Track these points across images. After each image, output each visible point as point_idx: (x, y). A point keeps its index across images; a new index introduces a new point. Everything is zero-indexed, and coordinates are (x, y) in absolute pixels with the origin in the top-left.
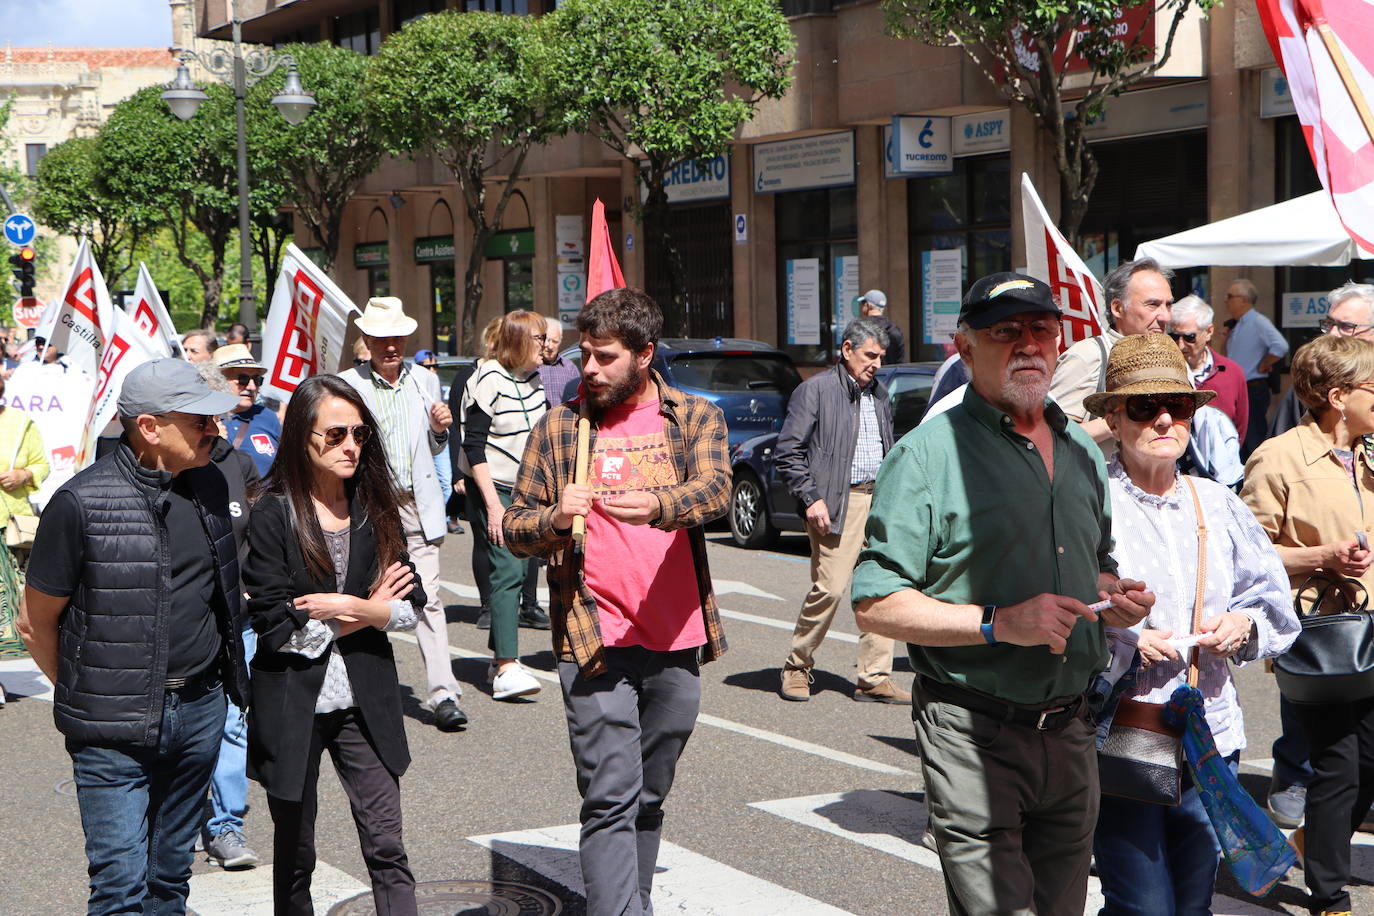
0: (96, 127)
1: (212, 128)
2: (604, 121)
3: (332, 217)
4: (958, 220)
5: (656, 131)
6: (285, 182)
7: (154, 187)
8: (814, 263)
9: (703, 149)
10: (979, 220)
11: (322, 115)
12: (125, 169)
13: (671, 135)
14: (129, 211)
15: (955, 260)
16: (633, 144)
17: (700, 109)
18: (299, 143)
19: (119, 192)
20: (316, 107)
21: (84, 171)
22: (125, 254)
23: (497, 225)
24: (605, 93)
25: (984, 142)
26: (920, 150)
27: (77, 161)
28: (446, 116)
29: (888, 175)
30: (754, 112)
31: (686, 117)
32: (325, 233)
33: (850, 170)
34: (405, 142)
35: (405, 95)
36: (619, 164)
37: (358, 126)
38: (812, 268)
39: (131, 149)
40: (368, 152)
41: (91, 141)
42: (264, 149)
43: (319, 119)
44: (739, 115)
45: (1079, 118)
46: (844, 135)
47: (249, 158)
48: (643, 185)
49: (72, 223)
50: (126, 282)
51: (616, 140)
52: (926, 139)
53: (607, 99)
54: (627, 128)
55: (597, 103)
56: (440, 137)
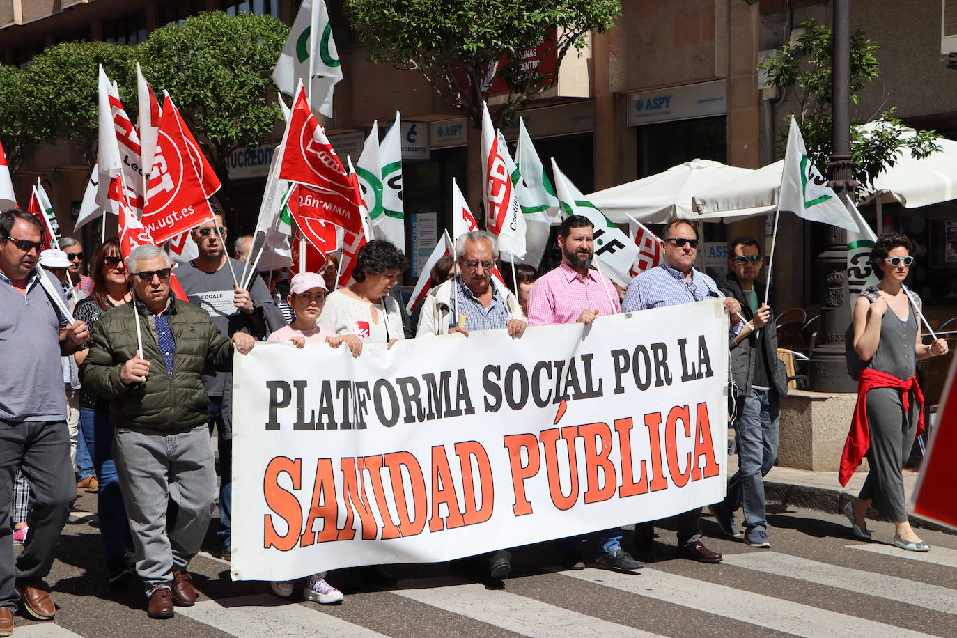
5: (217, 126)
9: (250, 139)
13: (227, 128)
17: (248, 111)
24: (180, 98)
25: (450, 140)
26: (408, 144)
31: (238, 117)
46: (359, 133)
52: (412, 137)
53: (182, 103)
54: (197, 123)
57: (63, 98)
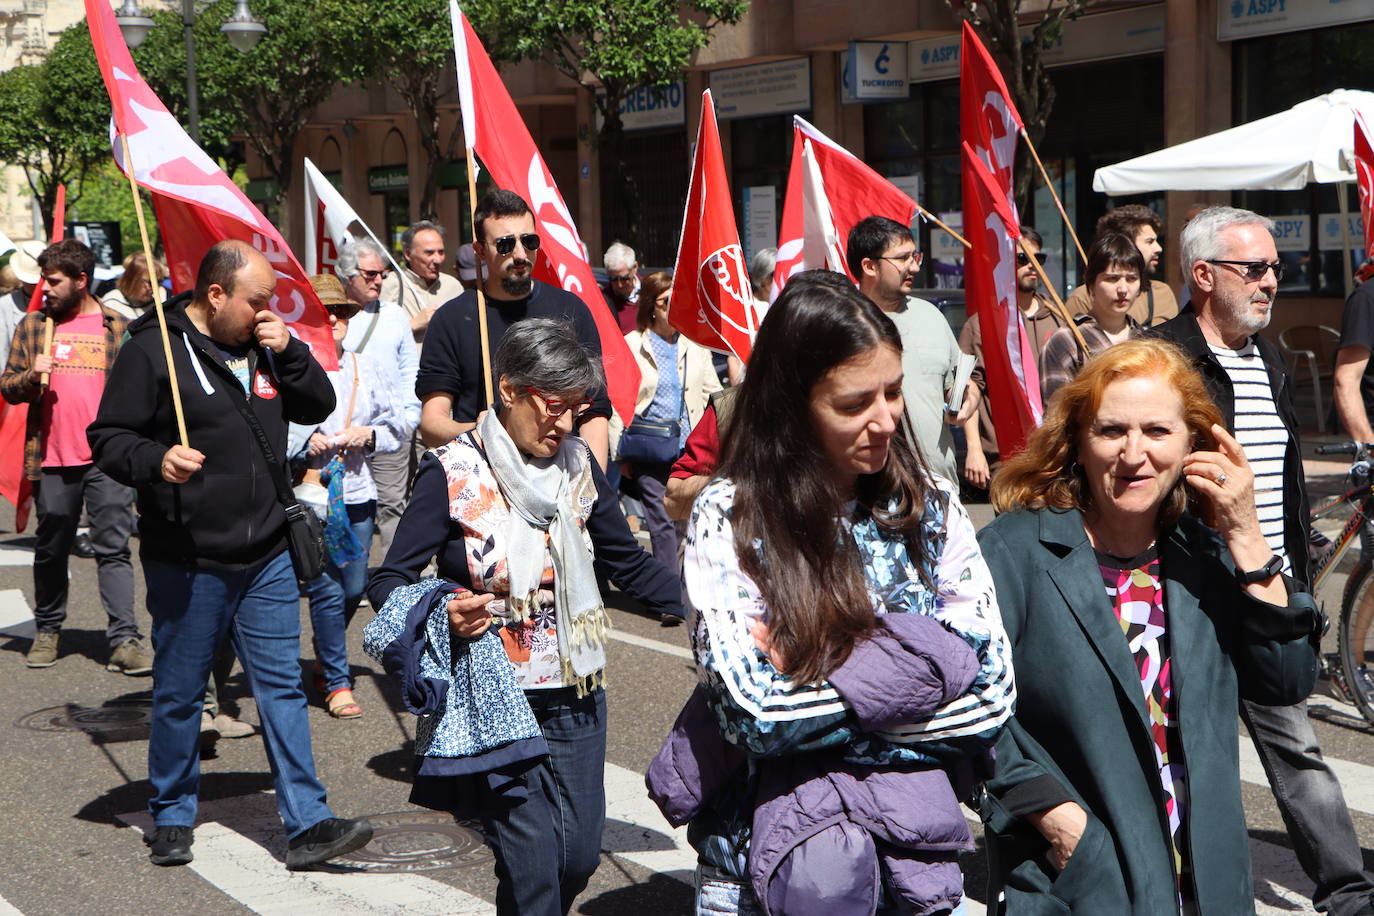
0: (42, 55)
1: (161, 56)
2: (559, 48)
3: (283, 146)
4: (915, 147)
5: (611, 58)
6: (236, 111)
7: (102, 116)
8: (771, 190)
9: (658, 76)
10: (934, 146)
11: (272, 43)
12: (73, 98)
13: (626, 61)
14: (78, 141)
15: (913, 187)
16: (588, 71)
17: (654, 36)
18: (249, 70)
19: (67, 121)
20: (266, 34)
21: (30, 100)
22: (75, 184)
23: (451, 153)
24: (559, 19)
25: (941, 68)
26: (877, 76)
27: (24, 89)
28: (399, 43)
29: (844, 101)
30: (709, 38)
31: (641, 44)
32: (277, 162)
33: (807, 96)
34: (357, 70)
35: (357, 22)
36: (574, 91)
37: (309, 53)
38: (768, 196)
39: (79, 77)
40: (320, 80)
41: (37, 69)
42: (214, 77)
43: (269, 46)
44: (694, 41)
45: (1036, 42)
46: (800, 61)
47: (198, 87)
48: (599, 112)
49: (20, 153)
50: (76, 213)
51: (571, 67)
52: (883, 64)
53: (561, 26)
54: (582, 54)
55: (550, 30)
56: (393, 65)
57: (382, 22)
